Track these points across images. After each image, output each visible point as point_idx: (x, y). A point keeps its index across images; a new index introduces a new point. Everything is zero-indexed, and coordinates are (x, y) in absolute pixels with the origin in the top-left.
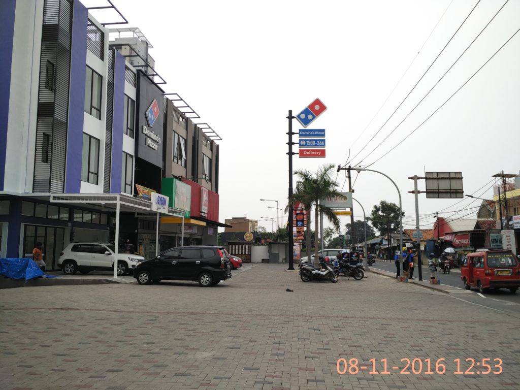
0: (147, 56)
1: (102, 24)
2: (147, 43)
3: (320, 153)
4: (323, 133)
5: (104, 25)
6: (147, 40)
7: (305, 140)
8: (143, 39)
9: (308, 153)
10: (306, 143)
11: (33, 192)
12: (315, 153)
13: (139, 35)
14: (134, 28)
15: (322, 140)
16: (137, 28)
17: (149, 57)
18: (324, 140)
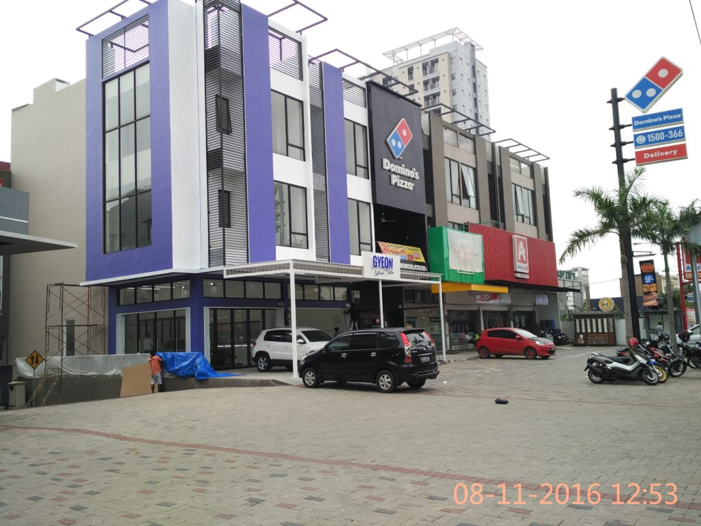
0: (474, 63)
1: (297, 32)
2: (472, 45)
3: (675, 152)
4: (678, 116)
5: (300, 31)
6: (472, 41)
7: (645, 135)
8: (467, 40)
9: (652, 155)
10: (647, 139)
11: (209, 267)
12: (667, 153)
13: (461, 36)
14: (452, 30)
15: (677, 129)
16: (456, 28)
17: (477, 62)
18: (682, 128)
